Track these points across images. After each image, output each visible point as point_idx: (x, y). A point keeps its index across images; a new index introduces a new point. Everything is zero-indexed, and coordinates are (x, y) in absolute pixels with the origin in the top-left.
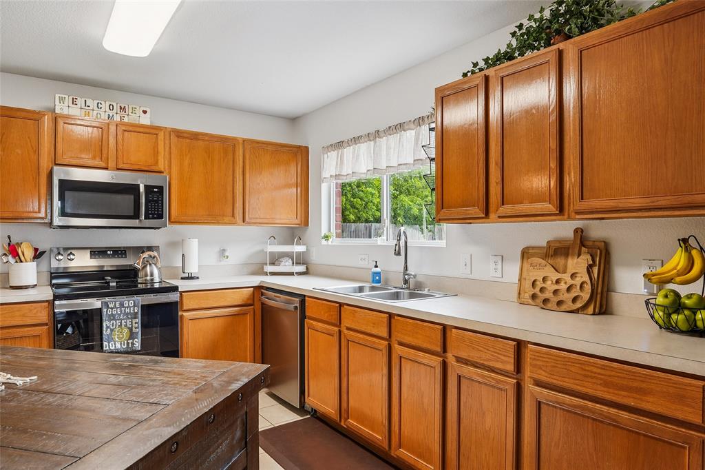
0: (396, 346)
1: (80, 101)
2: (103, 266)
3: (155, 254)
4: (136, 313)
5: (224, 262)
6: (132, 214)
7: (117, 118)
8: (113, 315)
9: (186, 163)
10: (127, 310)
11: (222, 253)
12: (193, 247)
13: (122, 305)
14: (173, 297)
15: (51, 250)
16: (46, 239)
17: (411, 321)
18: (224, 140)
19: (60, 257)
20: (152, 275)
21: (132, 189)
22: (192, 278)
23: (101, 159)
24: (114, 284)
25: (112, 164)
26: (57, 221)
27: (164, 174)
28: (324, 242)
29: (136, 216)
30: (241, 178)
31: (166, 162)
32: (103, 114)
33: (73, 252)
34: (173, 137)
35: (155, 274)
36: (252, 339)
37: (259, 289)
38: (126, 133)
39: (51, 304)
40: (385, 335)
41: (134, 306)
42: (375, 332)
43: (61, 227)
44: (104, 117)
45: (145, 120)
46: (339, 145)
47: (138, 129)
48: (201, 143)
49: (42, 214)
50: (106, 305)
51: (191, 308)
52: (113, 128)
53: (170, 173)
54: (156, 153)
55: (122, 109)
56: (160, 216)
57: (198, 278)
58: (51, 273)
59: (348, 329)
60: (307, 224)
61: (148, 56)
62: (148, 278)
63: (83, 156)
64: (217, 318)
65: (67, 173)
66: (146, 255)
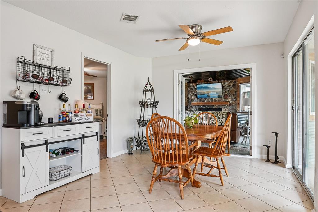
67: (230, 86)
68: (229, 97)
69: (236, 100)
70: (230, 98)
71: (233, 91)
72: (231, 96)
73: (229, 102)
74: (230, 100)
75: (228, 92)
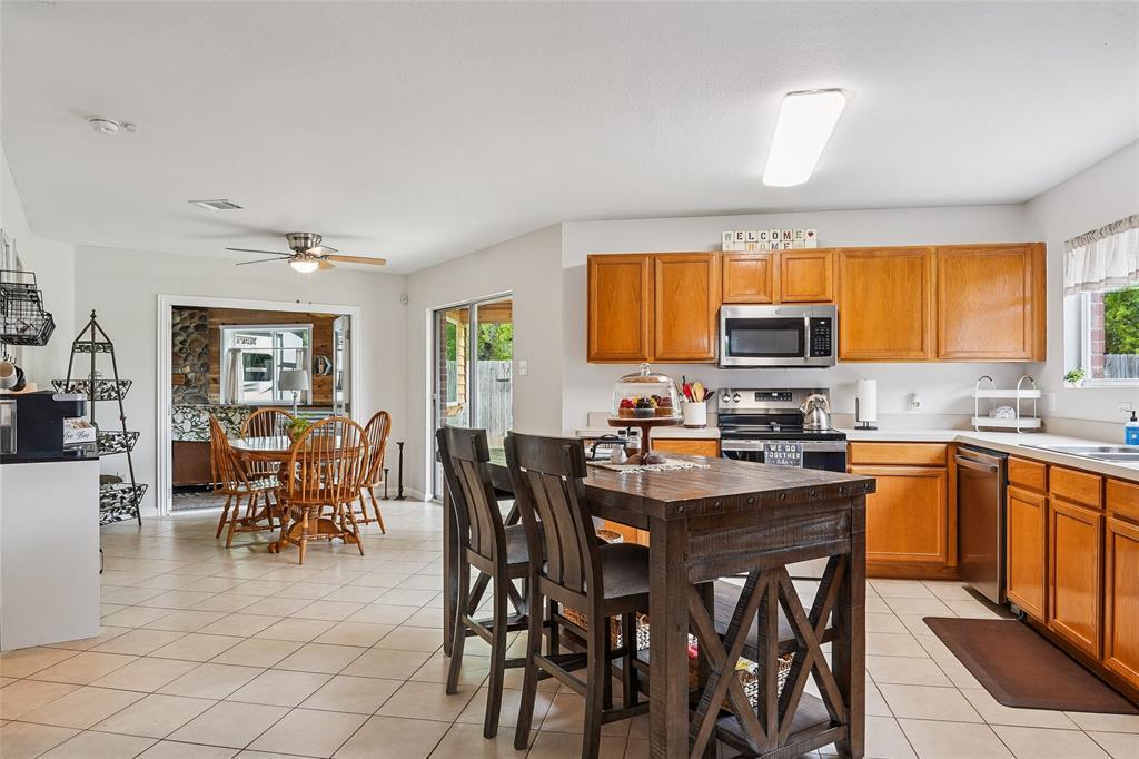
0: (1110, 519)
1: (745, 235)
2: (768, 410)
3: (824, 397)
4: (798, 460)
5: (914, 411)
6: (797, 351)
7: (781, 247)
8: (775, 459)
9: (859, 287)
10: (789, 456)
11: (911, 399)
12: (870, 390)
13: (783, 449)
14: (839, 446)
15: (719, 391)
16: (715, 380)
17: (1126, 484)
18: (909, 253)
19: (727, 398)
20: (819, 421)
21: (797, 324)
22: (868, 428)
23: (765, 293)
24: (778, 429)
25: (776, 298)
26: (726, 361)
27: (833, 304)
28: (1068, 384)
29: (801, 354)
30: (934, 298)
31: (835, 289)
32: (766, 244)
33: (739, 393)
34: (843, 258)
35: (821, 420)
36: (944, 509)
37: (955, 446)
38: (790, 262)
39: (719, 442)
40: (1097, 503)
41: (797, 452)
42: (1085, 500)
43: (728, 367)
44: (768, 247)
45: (811, 244)
46: (1087, 238)
47: (803, 256)
48: (877, 260)
49: (712, 355)
50: (768, 447)
51: (861, 461)
52: (777, 258)
53: (839, 302)
54: (823, 279)
55: (787, 235)
56: (828, 353)
57: (876, 429)
58: (719, 415)
59: (1058, 497)
60: (1042, 357)
61: (807, 183)
62: (815, 424)
63: (748, 292)
64: (894, 479)
65: (733, 312)
66: (812, 398)
67: (188, 327)
68: (185, 360)
69: (208, 370)
70: (187, 363)
71: (196, 344)
72: (191, 358)
73: (186, 375)
74: (188, 369)
75: (181, 346)
